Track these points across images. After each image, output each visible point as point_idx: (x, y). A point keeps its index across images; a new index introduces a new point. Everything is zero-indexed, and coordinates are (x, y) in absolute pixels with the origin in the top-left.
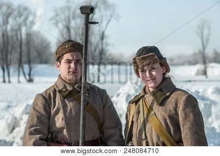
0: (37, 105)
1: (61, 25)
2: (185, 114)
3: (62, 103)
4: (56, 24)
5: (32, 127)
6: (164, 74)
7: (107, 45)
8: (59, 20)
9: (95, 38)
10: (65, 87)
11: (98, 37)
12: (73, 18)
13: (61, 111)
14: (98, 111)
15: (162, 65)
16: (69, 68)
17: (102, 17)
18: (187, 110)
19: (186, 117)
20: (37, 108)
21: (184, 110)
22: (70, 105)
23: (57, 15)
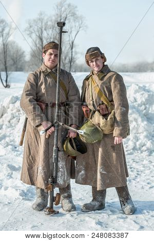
0: (30, 79)
1: (34, 36)
2: (115, 85)
3: (44, 79)
4: (30, 35)
5: (28, 91)
6: (104, 63)
7: (76, 53)
8: (33, 31)
9: (66, 47)
10: (46, 70)
11: (68, 46)
12: (45, 30)
13: (44, 84)
14: (66, 85)
15: (102, 58)
16: (50, 58)
17: (71, 28)
18: (116, 83)
19: (115, 87)
20: (30, 81)
21: (114, 82)
22: (49, 80)
23: (31, 27)
